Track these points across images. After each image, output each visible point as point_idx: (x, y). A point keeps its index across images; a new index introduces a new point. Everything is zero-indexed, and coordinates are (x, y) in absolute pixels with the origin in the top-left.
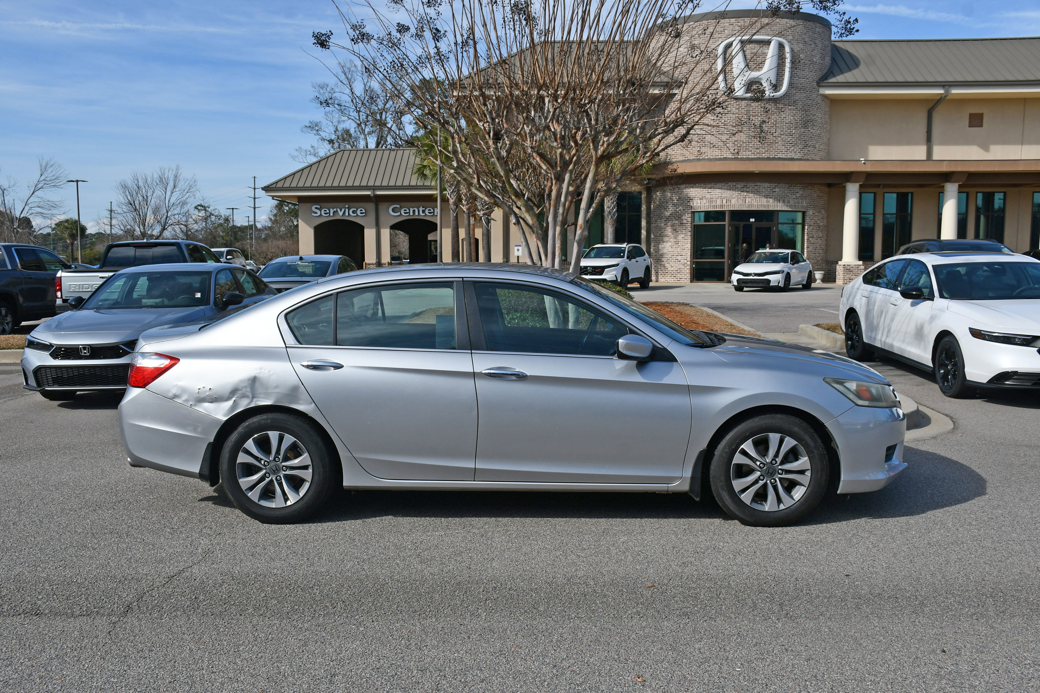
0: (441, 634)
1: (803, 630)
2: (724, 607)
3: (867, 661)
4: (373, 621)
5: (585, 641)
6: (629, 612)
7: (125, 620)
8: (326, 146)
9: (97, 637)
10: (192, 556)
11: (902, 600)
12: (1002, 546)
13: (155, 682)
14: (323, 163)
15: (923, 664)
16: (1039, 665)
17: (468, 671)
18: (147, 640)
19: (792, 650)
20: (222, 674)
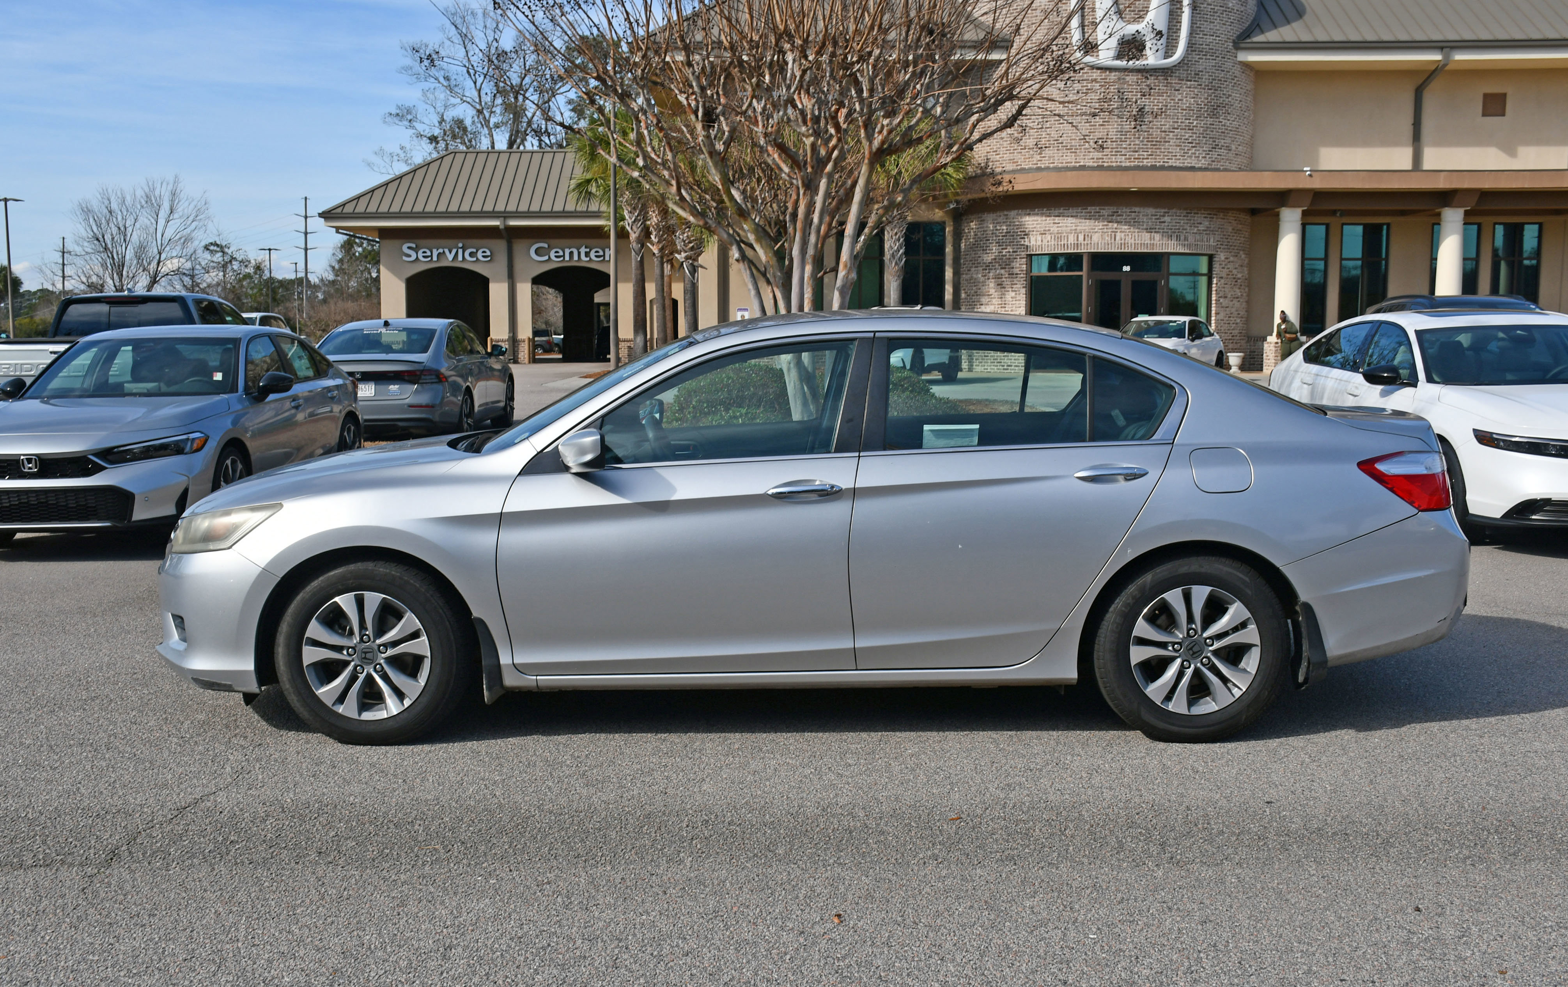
0: (620, 888)
1: (1197, 880)
2: (1071, 848)
3: (1297, 923)
4: (511, 871)
5: (850, 897)
6: (921, 856)
7: (107, 872)
8: (425, 146)
9: (63, 896)
10: (216, 778)
11: (1356, 838)
12: (1516, 760)
13: (160, 960)
14: (420, 174)
15: (1384, 927)
16: (1566, 928)
17: (664, 940)
18: (145, 901)
19: (1178, 909)
20: (269, 947)
